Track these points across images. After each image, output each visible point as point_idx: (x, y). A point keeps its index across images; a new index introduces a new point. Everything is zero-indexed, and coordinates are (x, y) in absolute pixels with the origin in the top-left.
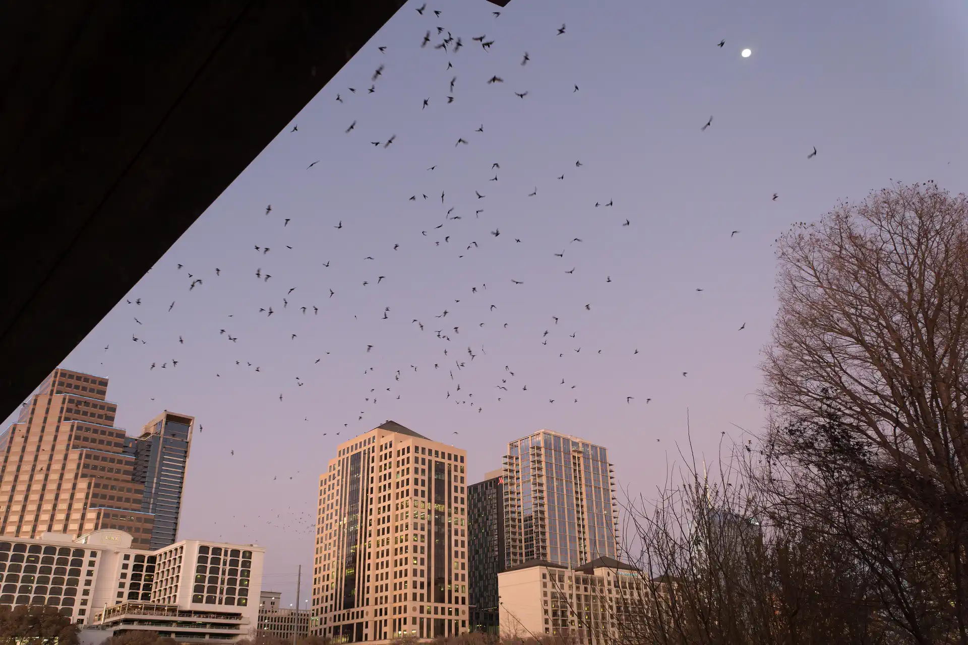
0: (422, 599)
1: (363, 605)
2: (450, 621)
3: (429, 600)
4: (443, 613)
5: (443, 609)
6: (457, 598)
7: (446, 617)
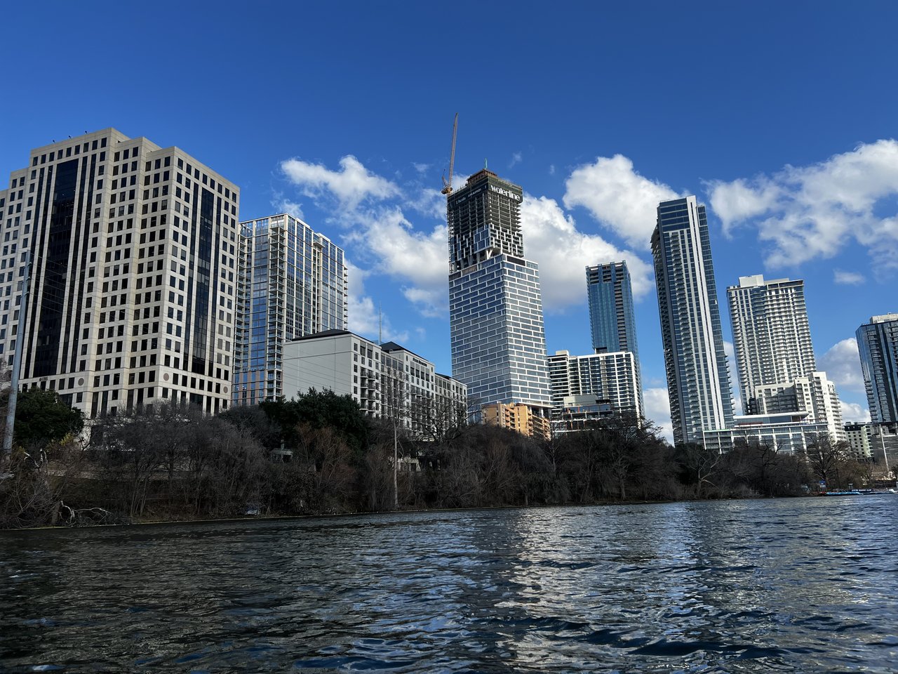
0: (176, 366)
1: (73, 370)
2: (209, 399)
3: (185, 368)
4: (202, 387)
5: (202, 382)
6: (219, 371)
7: (205, 393)
